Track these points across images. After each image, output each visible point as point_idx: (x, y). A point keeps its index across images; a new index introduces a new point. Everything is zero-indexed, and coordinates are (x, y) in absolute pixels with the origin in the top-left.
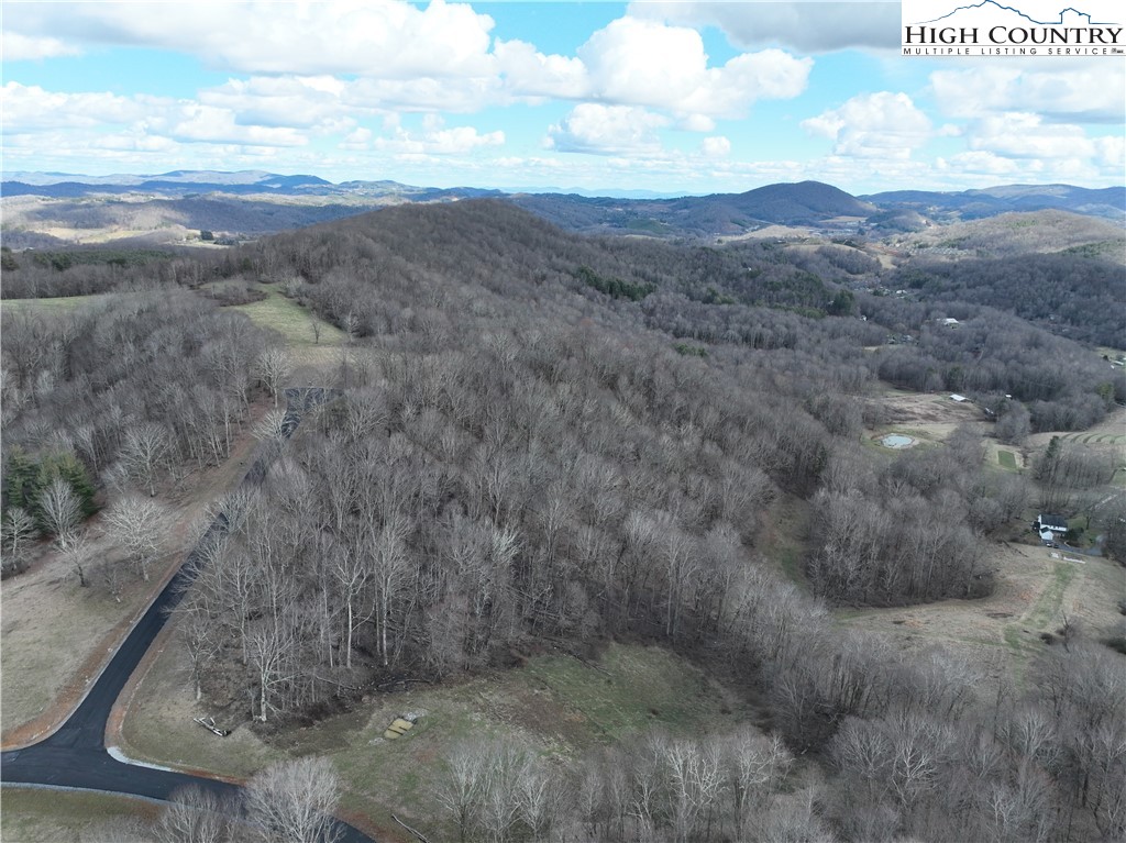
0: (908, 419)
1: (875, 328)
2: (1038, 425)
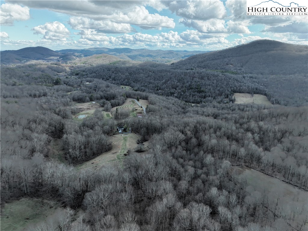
0: (83, 110)
1: (69, 87)
2: (113, 106)
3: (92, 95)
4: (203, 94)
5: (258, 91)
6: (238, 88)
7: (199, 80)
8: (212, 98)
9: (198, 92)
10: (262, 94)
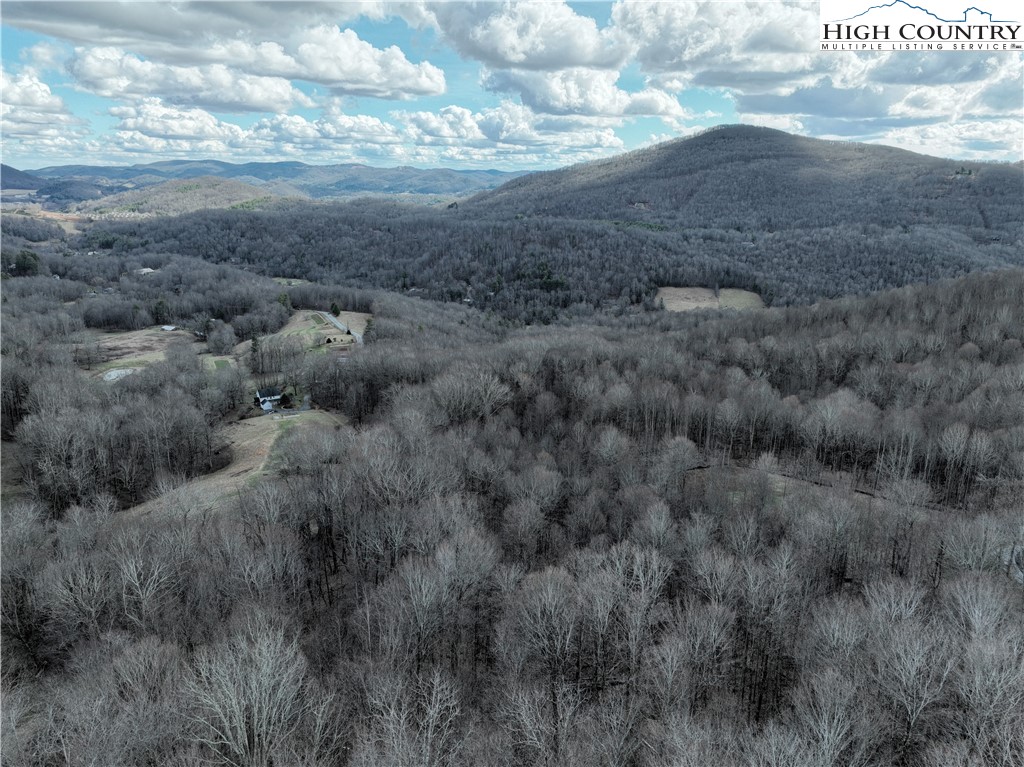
0: (124, 354)
1: (70, 284)
2: (241, 336)
3: (160, 303)
4: (561, 294)
5: (732, 279)
6: (671, 272)
7: (542, 251)
8: (591, 306)
9: (542, 288)
10: (744, 288)
